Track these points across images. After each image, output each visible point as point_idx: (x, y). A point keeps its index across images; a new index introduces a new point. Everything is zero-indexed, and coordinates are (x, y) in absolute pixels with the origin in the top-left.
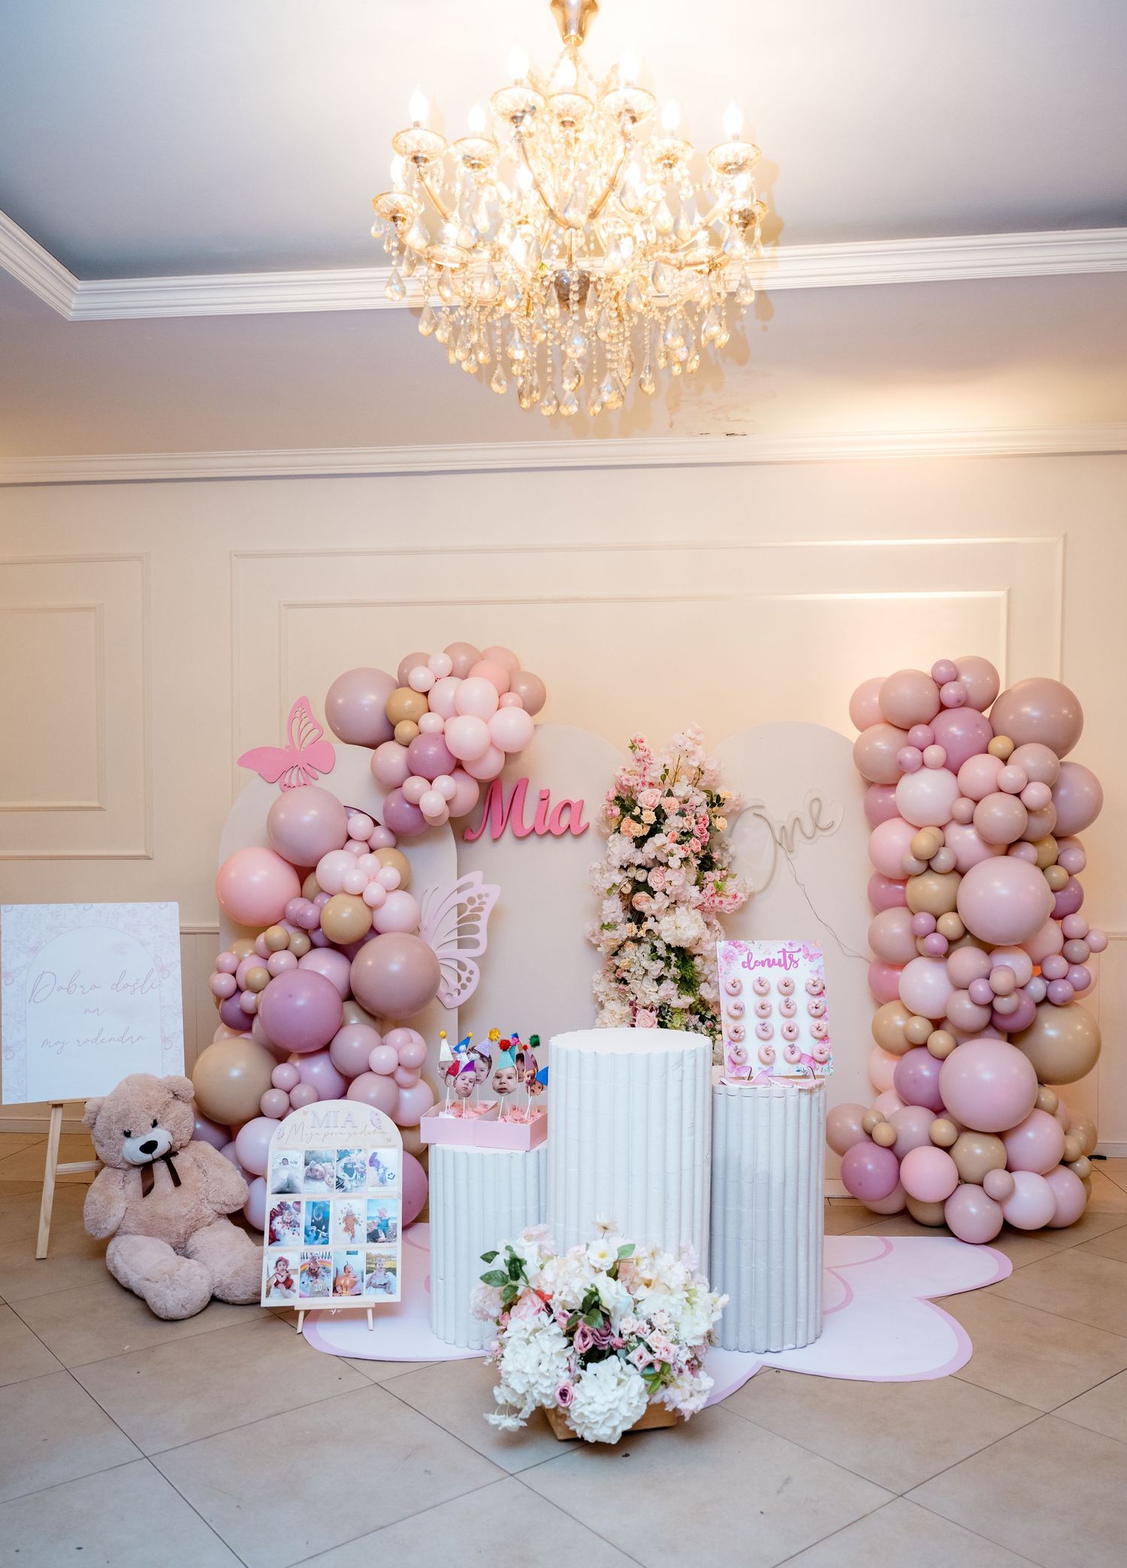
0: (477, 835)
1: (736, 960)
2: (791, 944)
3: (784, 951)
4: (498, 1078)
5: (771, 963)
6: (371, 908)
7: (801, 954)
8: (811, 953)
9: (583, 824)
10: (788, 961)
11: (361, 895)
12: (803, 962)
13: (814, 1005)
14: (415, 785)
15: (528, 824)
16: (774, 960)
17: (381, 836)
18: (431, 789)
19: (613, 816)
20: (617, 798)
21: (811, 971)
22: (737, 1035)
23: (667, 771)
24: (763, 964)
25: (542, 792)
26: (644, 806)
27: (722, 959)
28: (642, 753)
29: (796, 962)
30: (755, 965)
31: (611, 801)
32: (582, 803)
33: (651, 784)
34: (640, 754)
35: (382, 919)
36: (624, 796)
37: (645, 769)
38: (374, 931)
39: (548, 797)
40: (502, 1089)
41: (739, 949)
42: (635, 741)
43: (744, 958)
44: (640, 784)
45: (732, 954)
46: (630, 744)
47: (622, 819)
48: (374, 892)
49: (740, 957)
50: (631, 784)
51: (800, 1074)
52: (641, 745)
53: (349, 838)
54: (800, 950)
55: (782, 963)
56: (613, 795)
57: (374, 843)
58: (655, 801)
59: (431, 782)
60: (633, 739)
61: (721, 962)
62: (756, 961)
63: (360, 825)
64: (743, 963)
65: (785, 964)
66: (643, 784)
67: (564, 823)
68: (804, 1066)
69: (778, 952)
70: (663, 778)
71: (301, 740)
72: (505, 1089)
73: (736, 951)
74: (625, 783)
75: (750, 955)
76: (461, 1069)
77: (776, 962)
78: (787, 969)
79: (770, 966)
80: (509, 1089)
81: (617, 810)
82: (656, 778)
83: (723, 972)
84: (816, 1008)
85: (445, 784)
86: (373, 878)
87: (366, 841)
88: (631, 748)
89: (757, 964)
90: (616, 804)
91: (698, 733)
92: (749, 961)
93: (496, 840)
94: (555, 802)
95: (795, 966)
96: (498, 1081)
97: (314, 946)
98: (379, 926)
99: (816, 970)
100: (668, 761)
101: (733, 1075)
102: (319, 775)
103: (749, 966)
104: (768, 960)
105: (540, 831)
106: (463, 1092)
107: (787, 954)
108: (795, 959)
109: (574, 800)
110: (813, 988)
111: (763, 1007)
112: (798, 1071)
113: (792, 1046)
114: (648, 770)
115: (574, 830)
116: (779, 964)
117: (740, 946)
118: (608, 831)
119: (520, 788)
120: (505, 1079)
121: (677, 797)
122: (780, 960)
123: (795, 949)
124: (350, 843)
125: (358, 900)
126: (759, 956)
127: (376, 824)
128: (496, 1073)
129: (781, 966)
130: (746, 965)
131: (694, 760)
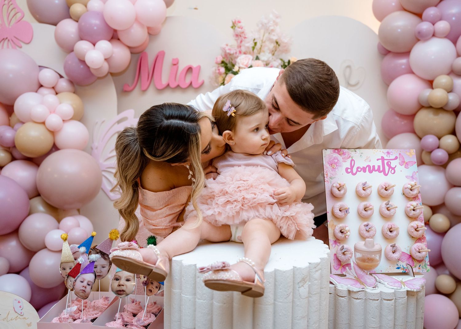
0: (132, 88)
1: (341, 166)
2: (388, 153)
3: (383, 159)
4: (117, 279)
5: (371, 169)
6: (53, 133)
7: (398, 161)
8: (406, 161)
9: (200, 81)
10: (387, 168)
11: (44, 123)
12: (399, 168)
13: (412, 207)
14: (83, 46)
15: (164, 81)
16: (374, 167)
17: (63, 84)
18: (94, 49)
19: (220, 74)
20: (223, 62)
21: (407, 177)
22: (343, 236)
23: (255, 44)
24: (364, 170)
25: (173, 60)
26: (241, 66)
27: (328, 166)
28: (240, 30)
29: (393, 169)
30: (357, 171)
31: (219, 64)
32: (199, 67)
33: (245, 53)
34: (239, 30)
35: (61, 139)
36: (227, 62)
37: (241, 42)
38: (55, 148)
39: (178, 63)
40: (120, 291)
41: (343, 156)
42: (235, 22)
43: (347, 164)
44: (238, 52)
45: (336, 161)
46: (231, 24)
47: (225, 77)
48: (54, 120)
49: (344, 163)
50: (232, 52)
51: (400, 271)
52: (239, 25)
53: (41, 86)
54: (396, 158)
55: (381, 169)
56: (220, 59)
57: (58, 88)
58: (248, 62)
59: (94, 45)
60: (234, 21)
61: (327, 168)
62: (358, 168)
63: (47, 76)
64: (347, 169)
65: (384, 170)
66: (240, 52)
67: (188, 81)
68: (403, 264)
69: (378, 160)
70: (254, 48)
71: (10, 19)
72: (123, 291)
73: (340, 158)
74: (228, 51)
75: (353, 162)
76: (81, 270)
77: (376, 168)
78: (386, 175)
79: (370, 172)
80: (127, 291)
81: (223, 70)
82: (248, 47)
83: (328, 177)
84: (414, 210)
85: (104, 45)
86: (52, 111)
87: (53, 88)
88: (232, 27)
89: (359, 170)
90: (222, 66)
91: (277, 17)
92: (352, 167)
93: (144, 91)
94: (182, 66)
95: (393, 171)
96: (116, 283)
97: (13, 159)
98: (59, 144)
99: (411, 175)
100: (256, 36)
101: (339, 272)
102: (23, 44)
103: (352, 172)
104: (369, 166)
105: (173, 85)
106: (81, 294)
107: (386, 162)
108: (393, 166)
109: (194, 65)
110: (411, 192)
111: (365, 209)
112: (398, 268)
113: (393, 246)
114: (243, 43)
115: (194, 85)
116: (379, 170)
117: (344, 154)
118: (216, 85)
119: (160, 57)
120: (123, 282)
121: (263, 61)
122: (379, 167)
123: (393, 157)
124: (42, 90)
125: (41, 127)
126: (360, 163)
127: (61, 77)
128: (115, 276)
129: (380, 172)
130: (349, 170)
131: (274, 35)
